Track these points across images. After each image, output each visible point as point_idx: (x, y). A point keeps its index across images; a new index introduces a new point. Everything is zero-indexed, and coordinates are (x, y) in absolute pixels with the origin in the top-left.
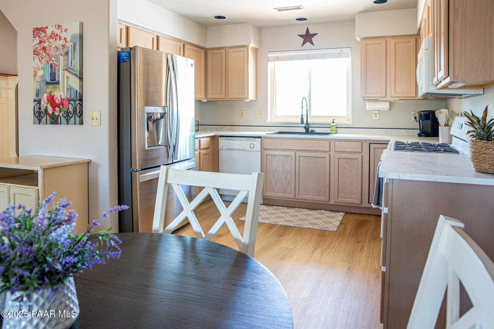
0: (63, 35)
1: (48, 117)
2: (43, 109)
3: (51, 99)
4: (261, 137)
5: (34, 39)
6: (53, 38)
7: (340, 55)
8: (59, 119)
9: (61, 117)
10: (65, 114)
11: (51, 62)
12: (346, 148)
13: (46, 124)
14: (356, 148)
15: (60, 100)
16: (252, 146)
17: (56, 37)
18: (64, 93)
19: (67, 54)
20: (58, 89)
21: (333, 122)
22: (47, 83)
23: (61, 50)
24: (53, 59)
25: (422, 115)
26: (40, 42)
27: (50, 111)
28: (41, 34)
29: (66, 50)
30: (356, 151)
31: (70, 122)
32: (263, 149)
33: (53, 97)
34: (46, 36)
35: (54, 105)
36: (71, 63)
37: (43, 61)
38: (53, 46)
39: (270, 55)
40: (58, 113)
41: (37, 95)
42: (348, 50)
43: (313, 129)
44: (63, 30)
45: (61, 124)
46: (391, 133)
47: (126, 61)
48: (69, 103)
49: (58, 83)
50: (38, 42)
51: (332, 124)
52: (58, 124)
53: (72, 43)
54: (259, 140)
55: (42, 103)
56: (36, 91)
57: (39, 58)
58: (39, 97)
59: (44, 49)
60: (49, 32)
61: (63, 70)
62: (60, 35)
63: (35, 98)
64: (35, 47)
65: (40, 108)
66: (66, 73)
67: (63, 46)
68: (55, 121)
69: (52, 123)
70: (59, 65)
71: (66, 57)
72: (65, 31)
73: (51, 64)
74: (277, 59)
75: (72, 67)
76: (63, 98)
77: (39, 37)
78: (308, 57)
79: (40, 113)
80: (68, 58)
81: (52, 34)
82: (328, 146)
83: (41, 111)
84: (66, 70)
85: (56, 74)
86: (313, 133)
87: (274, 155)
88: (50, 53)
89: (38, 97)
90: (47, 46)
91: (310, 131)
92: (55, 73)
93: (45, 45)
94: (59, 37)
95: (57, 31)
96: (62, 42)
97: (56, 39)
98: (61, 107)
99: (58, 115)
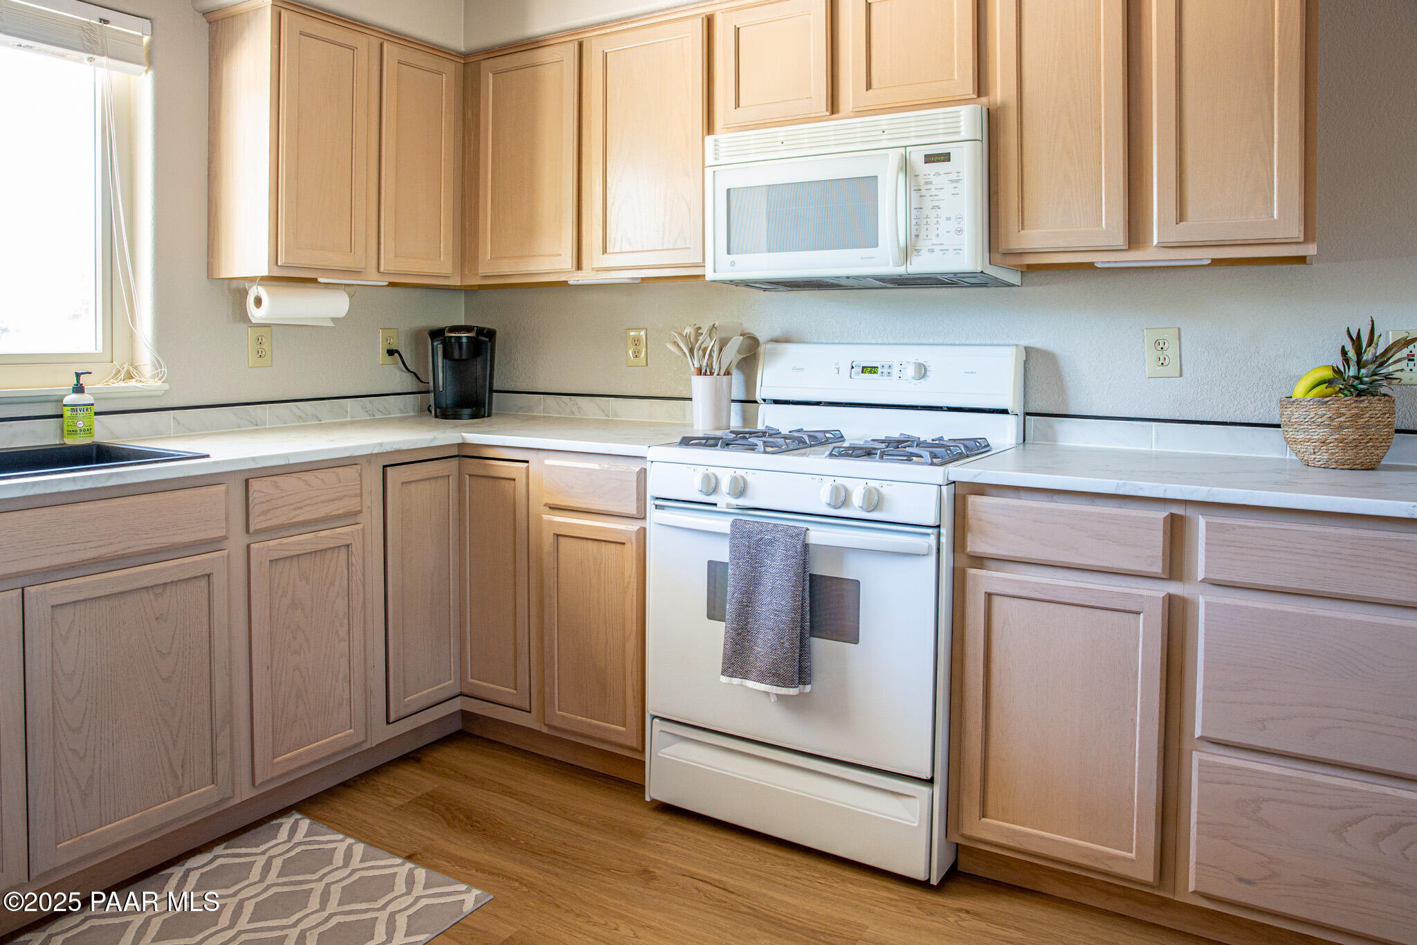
12: (302, 504)
14: (341, 499)
21: (80, 389)
25: (464, 340)
30: (341, 511)
42: (137, 31)
46: (317, 418)
51: (73, 398)
82: (222, 510)
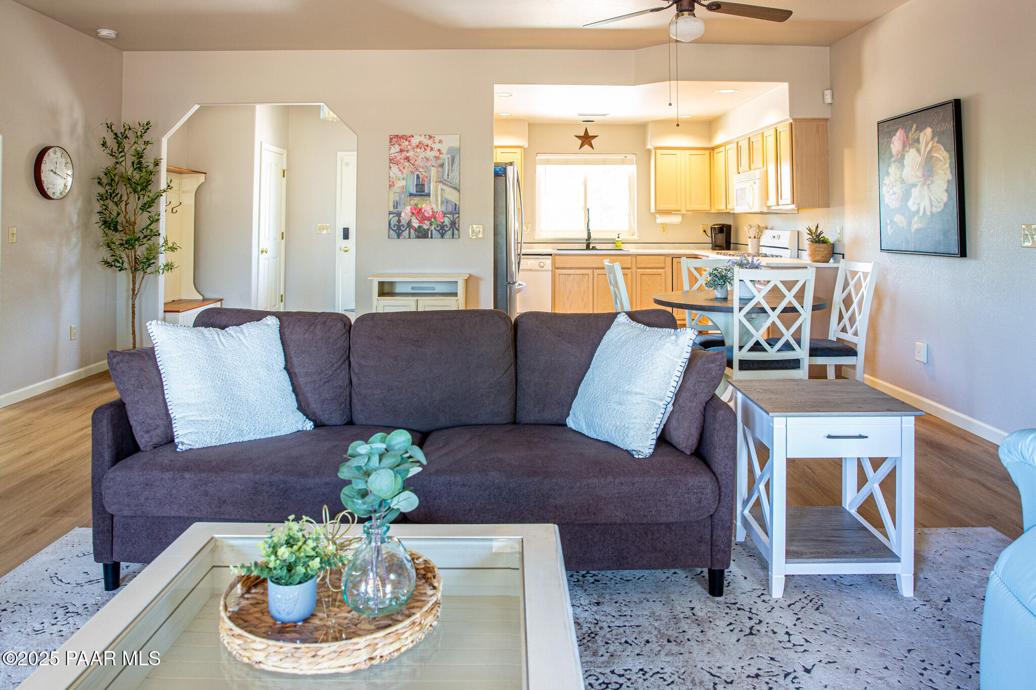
0: (437, 146)
1: (412, 231)
2: (403, 222)
3: (417, 212)
4: (551, 255)
5: (392, 146)
6: (421, 148)
7: (623, 162)
8: (430, 232)
9: (432, 231)
10: (438, 227)
11: (418, 173)
13: (410, 238)
14: (659, 263)
15: (431, 213)
16: (542, 264)
17: (426, 147)
18: (437, 206)
19: (442, 165)
20: (428, 201)
21: (618, 237)
22: (411, 195)
23: (433, 161)
24: (421, 170)
25: (716, 228)
26: (401, 151)
27: (416, 224)
28: (403, 142)
29: (440, 162)
30: (659, 266)
31: (445, 236)
32: (555, 268)
33: (420, 210)
34: (410, 145)
35: (423, 219)
36: (448, 176)
37: (405, 171)
38: (421, 156)
39: (539, 157)
40: (428, 227)
41: (396, 206)
42: (633, 157)
43: (594, 245)
44: (437, 141)
45: (432, 238)
47: (501, 176)
48: (444, 216)
49: (428, 195)
50: (398, 150)
51: (617, 239)
52: (428, 237)
53: (449, 156)
54: (550, 257)
55: (403, 215)
56: (394, 202)
57: (399, 168)
58: (399, 209)
59: (407, 159)
60: (415, 141)
61: (436, 182)
62: (432, 146)
63: (392, 209)
64: (393, 155)
65: (399, 221)
66: (440, 186)
67: (437, 158)
68: (422, 234)
69: (418, 237)
70: (430, 177)
71: (440, 169)
72: (439, 143)
73: (418, 175)
74: (547, 162)
75: (449, 180)
76: (435, 211)
77: (400, 145)
78: (586, 162)
79: (399, 227)
80: (443, 172)
81: (420, 143)
82: (630, 262)
83: (401, 224)
84: (440, 182)
85: (426, 185)
86: (594, 248)
87: (568, 274)
88: (416, 163)
89: (397, 208)
90: (412, 156)
91: (591, 247)
92: (423, 185)
93: (408, 155)
94: (429, 148)
95: (426, 141)
96: (436, 154)
97: (425, 149)
98: (433, 220)
99: (428, 229)
